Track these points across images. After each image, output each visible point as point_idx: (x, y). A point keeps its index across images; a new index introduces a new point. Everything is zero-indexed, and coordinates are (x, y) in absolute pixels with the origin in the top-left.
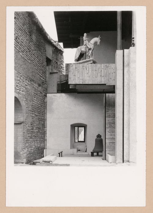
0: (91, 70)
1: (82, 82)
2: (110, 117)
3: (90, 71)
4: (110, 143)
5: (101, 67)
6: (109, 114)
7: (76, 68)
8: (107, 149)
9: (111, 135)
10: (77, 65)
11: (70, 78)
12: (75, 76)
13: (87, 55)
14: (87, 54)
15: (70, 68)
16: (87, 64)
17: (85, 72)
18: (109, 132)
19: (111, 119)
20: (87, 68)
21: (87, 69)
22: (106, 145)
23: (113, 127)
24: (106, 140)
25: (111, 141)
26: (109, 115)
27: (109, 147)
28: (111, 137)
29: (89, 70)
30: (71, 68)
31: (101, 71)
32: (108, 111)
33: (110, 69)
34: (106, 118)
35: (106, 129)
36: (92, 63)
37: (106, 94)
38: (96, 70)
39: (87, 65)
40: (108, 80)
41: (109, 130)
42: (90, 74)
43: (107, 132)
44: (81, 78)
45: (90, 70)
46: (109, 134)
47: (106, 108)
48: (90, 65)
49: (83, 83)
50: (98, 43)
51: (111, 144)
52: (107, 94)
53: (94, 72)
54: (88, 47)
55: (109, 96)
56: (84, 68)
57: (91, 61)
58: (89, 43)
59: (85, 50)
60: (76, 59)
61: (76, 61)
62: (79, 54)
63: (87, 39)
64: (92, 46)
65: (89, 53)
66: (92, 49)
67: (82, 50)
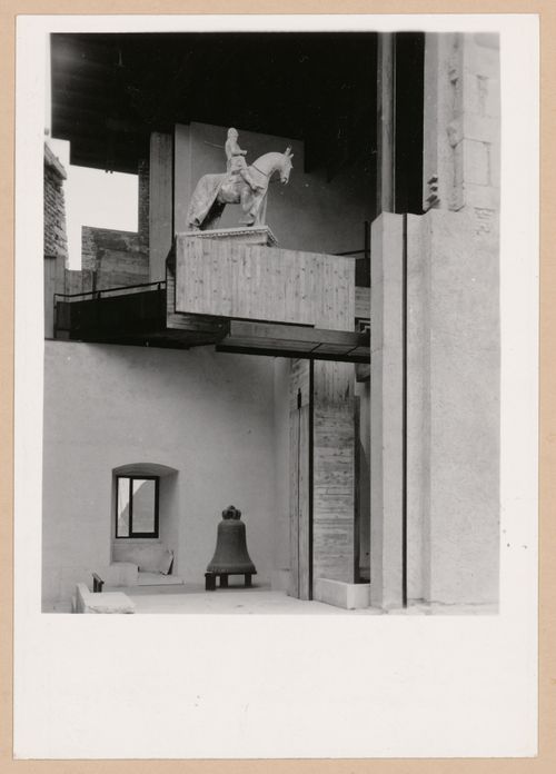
0: (262, 270)
1: (229, 309)
2: (326, 446)
3: (258, 273)
4: (328, 536)
5: (297, 261)
6: (325, 432)
7: (205, 254)
8: (317, 558)
9: (332, 509)
10: (209, 241)
11: (183, 291)
12: (201, 282)
13: (245, 213)
14: (245, 206)
15: (182, 250)
16: (248, 245)
17: (241, 273)
18: (325, 500)
19: (330, 451)
20: (248, 259)
21: (248, 265)
22: (315, 545)
23: (338, 482)
24: (315, 526)
25: (331, 532)
26: (326, 438)
27: (322, 552)
28: (332, 516)
29: (253, 270)
30: (186, 251)
31: (298, 276)
32: (320, 423)
33: (327, 272)
34: (315, 449)
35: (315, 486)
36: (262, 244)
37: (315, 361)
38: (279, 272)
39: (248, 250)
40: (323, 312)
41: (323, 491)
42: (258, 284)
43: (315, 497)
44: (224, 293)
45: (258, 267)
46: (324, 504)
47: (315, 411)
48: (259, 248)
49: (231, 311)
50: (285, 175)
51: (332, 541)
52: (318, 363)
53: (273, 278)
54: (248, 184)
55: (323, 369)
56: (235, 258)
57: (261, 234)
58: (251, 168)
59: (237, 191)
60: (197, 220)
61: (195, 228)
62: (211, 204)
63: (241, 152)
64: (262, 182)
65: (250, 204)
66: (264, 192)
67: (223, 187)
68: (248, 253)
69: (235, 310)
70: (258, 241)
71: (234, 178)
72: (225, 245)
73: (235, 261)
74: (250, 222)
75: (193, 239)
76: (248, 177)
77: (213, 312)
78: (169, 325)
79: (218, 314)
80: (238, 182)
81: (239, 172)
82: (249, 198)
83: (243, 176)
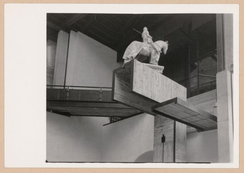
0: (161, 83)
1: (151, 95)
5: (171, 84)
6: (178, 153)
7: (144, 70)
11: (136, 83)
12: (142, 81)
13: (153, 60)
17: (155, 82)
20: (157, 77)
21: (157, 79)
29: (158, 82)
30: (137, 66)
38: (166, 86)
42: (160, 88)
44: (149, 88)
47: (176, 144)
48: (161, 74)
49: (151, 97)
53: (165, 87)
54: (155, 49)
56: (153, 75)
57: (161, 69)
58: (154, 43)
63: (150, 37)
65: (155, 57)
67: (144, 48)
68: (157, 75)
69: (153, 96)
71: (149, 45)
73: (153, 77)
74: (155, 64)
78: (115, 98)
80: (150, 47)
81: (150, 43)
82: (155, 54)
83: (152, 45)
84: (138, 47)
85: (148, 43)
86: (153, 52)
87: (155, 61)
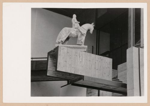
0: (85, 59)
1: (74, 71)
3: (84, 61)
5: (95, 58)
7: (68, 53)
10: (69, 49)
11: (60, 64)
12: (66, 61)
13: (79, 41)
14: (79, 39)
15: (60, 51)
16: (81, 51)
17: (78, 60)
20: (81, 55)
21: (81, 57)
29: (82, 59)
30: (61, 51)
31: (96, 63)
33: (104, 62)
36: (85, 52)
37: (100, 91)
38: (90, 61)
39: (81, 53)
40: (103, 75)
42: (83, 64)
44: (73, 66)
45: (84, 59)
48: (84, 52)
54: (81, 32)
55: (103, 94)
56: (77, 55)
57: (85, 48)
58: (81, 27)
59: (76, 34)
60: (62, 41)
61: (60, 44)
62: (67, 37)
63: (78, 22)
64: (85, 32)
65: (81, 38)
66: (85, 35)
67: (72, 32)
68: (81, 54)
69: (76, 72)
70: (83, 50)
71: (76, 30)
72: (74, 50)
73: (77, 56)
74: (81, 44)
75: (64, 47)
76: (81, 30)
77: (69, 72)
78: (48, 75)
79: (71, 73)
80: (77, 31)
81: (77, 28)
82: (81, 37)
83: (79, 29)
84: (67, 32)
85: (75, 28)
86: (79, 34)
87: (80, 42)
